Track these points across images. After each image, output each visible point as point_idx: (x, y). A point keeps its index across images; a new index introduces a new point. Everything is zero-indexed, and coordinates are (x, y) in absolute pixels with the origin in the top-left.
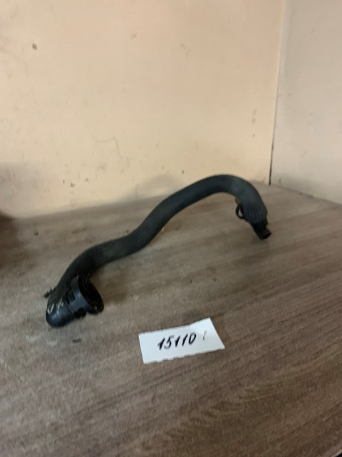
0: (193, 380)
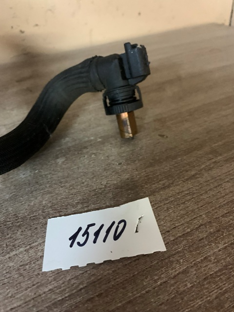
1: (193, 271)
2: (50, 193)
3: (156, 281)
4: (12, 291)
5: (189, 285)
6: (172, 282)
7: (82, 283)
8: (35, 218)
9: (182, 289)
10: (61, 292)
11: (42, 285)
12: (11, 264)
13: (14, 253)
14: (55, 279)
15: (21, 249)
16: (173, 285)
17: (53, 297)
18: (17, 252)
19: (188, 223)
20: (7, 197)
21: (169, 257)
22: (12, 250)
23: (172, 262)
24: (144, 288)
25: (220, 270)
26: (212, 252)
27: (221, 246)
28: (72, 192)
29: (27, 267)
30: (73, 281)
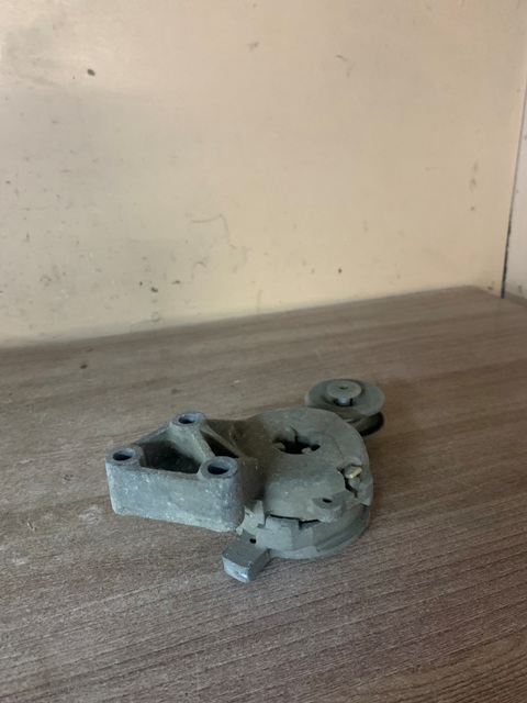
0: (207, 670)
1: (312, 642)
2: (163, 535)
3: (266, 646)
4: (105, 637)
5: (303, 655)
6: (285, 649)
7: (182, 638)
8: (141, 563)
9: (293, 658)
10: (158, 644)
11: (138, 635)
12: (106, 610)
13: (111, 598)
14: (153, 631)
15: (120, 595)
16: (283, 652)
17: (150, 647)
18: (115, 598)
19: (323, 589)
20: (109, 533)
21: (289, 624)
22: (108, 595)
23: (291, 629)
24: (252, 651)
25: (343, 645)
26: (341, 625)
27: (354, 620)
28: (188, 536)
29: (124, 614)
30: (174, 635)
